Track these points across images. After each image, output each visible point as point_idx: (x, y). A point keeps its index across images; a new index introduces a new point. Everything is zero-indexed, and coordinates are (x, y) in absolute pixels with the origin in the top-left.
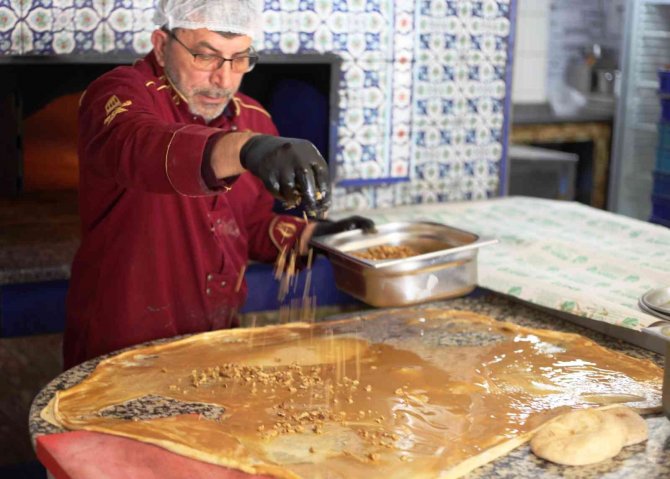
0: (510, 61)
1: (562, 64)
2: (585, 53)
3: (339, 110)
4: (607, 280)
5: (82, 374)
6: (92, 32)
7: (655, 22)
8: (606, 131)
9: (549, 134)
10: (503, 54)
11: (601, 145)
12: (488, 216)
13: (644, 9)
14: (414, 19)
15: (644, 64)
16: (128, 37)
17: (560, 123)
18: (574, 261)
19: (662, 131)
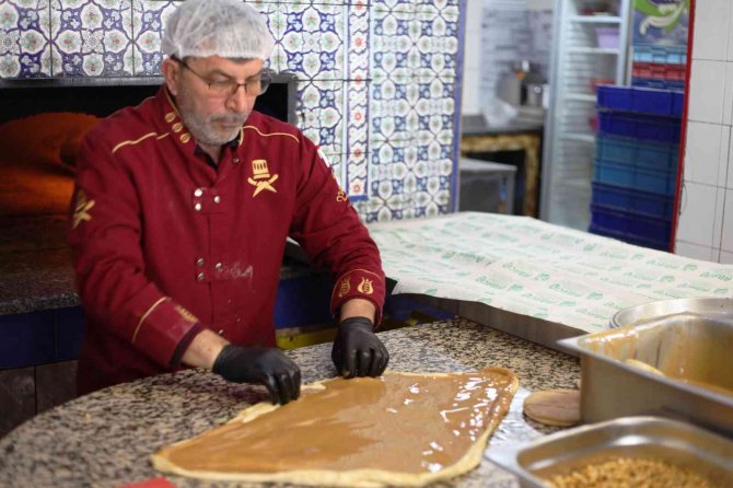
0: (459, 78)
1: (494, 78)
2: (514, 68)
4: (571, 298)
5: (34, 431)
6: (39, 54)
7: (580, 39)
8: (536, 140)
9: (485, 145)
10: (452, 71)
11: (532, 154)
12: (444, 232)
13: (570, 27)
14: (368, 37)
15: (570, 77)
16: (77, 60)
17: (494, 135)
18: (536, 279)
19: (600, 144)
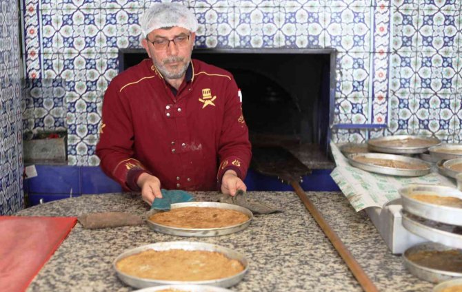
3: (336, 82)
